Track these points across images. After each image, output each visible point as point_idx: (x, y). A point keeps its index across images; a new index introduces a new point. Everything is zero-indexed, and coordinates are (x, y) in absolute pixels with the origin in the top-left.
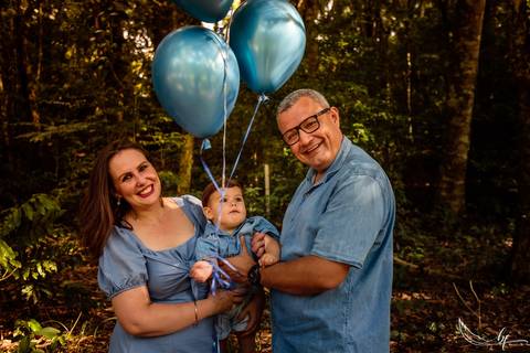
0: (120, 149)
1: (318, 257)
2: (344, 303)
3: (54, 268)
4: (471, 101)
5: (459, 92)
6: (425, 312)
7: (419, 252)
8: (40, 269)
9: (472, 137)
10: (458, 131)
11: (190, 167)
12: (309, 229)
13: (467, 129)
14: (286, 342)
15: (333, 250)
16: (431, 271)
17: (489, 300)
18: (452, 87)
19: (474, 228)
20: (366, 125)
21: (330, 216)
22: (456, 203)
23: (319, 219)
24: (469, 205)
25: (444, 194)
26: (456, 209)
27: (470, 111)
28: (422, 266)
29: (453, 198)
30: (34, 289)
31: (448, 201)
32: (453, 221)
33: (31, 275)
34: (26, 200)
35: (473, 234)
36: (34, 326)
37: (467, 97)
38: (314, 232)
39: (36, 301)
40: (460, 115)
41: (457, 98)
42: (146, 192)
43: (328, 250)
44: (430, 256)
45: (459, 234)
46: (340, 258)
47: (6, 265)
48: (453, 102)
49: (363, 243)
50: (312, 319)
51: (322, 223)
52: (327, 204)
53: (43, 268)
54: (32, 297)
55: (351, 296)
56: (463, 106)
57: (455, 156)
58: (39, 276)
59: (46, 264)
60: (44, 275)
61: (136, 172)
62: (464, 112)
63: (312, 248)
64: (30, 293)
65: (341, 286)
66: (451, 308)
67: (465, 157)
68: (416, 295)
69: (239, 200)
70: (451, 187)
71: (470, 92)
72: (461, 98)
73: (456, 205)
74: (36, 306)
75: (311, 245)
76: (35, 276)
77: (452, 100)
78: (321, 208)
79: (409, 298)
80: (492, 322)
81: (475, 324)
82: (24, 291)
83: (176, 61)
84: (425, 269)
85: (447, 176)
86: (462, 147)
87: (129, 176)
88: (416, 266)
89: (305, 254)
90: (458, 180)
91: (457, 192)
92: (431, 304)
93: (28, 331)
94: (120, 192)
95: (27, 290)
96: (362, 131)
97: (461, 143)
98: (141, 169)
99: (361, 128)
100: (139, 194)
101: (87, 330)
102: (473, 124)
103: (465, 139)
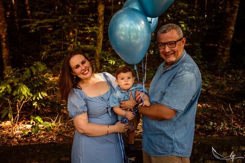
0: (74, 55)
1: (164, 105)
2: (174, 125)
3: (46, 95)
4: (237, 10)
5: (232, 5)
6: (208, 113)
7: (206, 83)
8: (40, 95)
9: (236, 27)
10: (229, 24)
11: (102, 39)
12: (162, 92)
13: (234, 23)
14: (149, 138)
15: (171, 103)
16: (211, 93)
17: (237, 108)
18: (228, 3)
19: (233, 70)
20: (185, 23)
21: (172, 88)
22: (225, 58)
23: (166, 88)
24: (232, 59)
25: (220, 54)
26: (225, 61)
27: (236, 15)
28: (207, 90)
29: (224, 56)
30: (38, 103)
31: (222, 57)
32: (223, 67)
33: (36, 98)
34: (32, 65)
35: (232, 73)
36: (39, 119)
37: (235, 7)
38: (164, 94)
39: (39, 109)
40: (231, 16)
41: (230, 8)
42: (85, 72)
43: (168, 103)
44: (212, 84)
45: (225, 73)
46: (173, 107)
47: (26, 95)
48: (228, 10)
49: (184, 102)
50: (160, 130)
51: (167, 90)
52: (171, 82)
53: (41, 95)
54: (37, 107)
55: (178, 122)
56: (233, 12)
57: (227, 36)
58: (40, 99)
59: (42, 93)
60: (42, 98)
61: (81, 65)
62: (233, 15)
63: (162, 100)
64: (36, 105)
65: (173, 118)
66: (219, 112)
67: (231, 36)
68: (204, 105)
69: (129, 78)
70: (224, 50)
71: (237, 5)
72: (232, 8)
73: (225, 59)
74: (39, 111)
75: (162, 99)
76: (38, 99)
77: (228, 9)
78: (168, 83)
79: (201, 106)
80: (238, 120)
81: (230, 121)
82: (34, 104)
83: (121, 26)
84: (209, 91)
85: (222, 45)
86: (230, 32)
87: (78, 66)
88: (205, 90)
89: (159, 102)
90: (227, 47)
91: (226, 53)
92: (210, 109)
93: (36, 121)
94: (75, 73)
95: (35, 104)
96: (183, 25)
97: (230, 30)
98: (83, 63)
99: (182, 24)
100: (83, 74)
101: (61, 121)
102: (237, 20)
103: (232, 28)
